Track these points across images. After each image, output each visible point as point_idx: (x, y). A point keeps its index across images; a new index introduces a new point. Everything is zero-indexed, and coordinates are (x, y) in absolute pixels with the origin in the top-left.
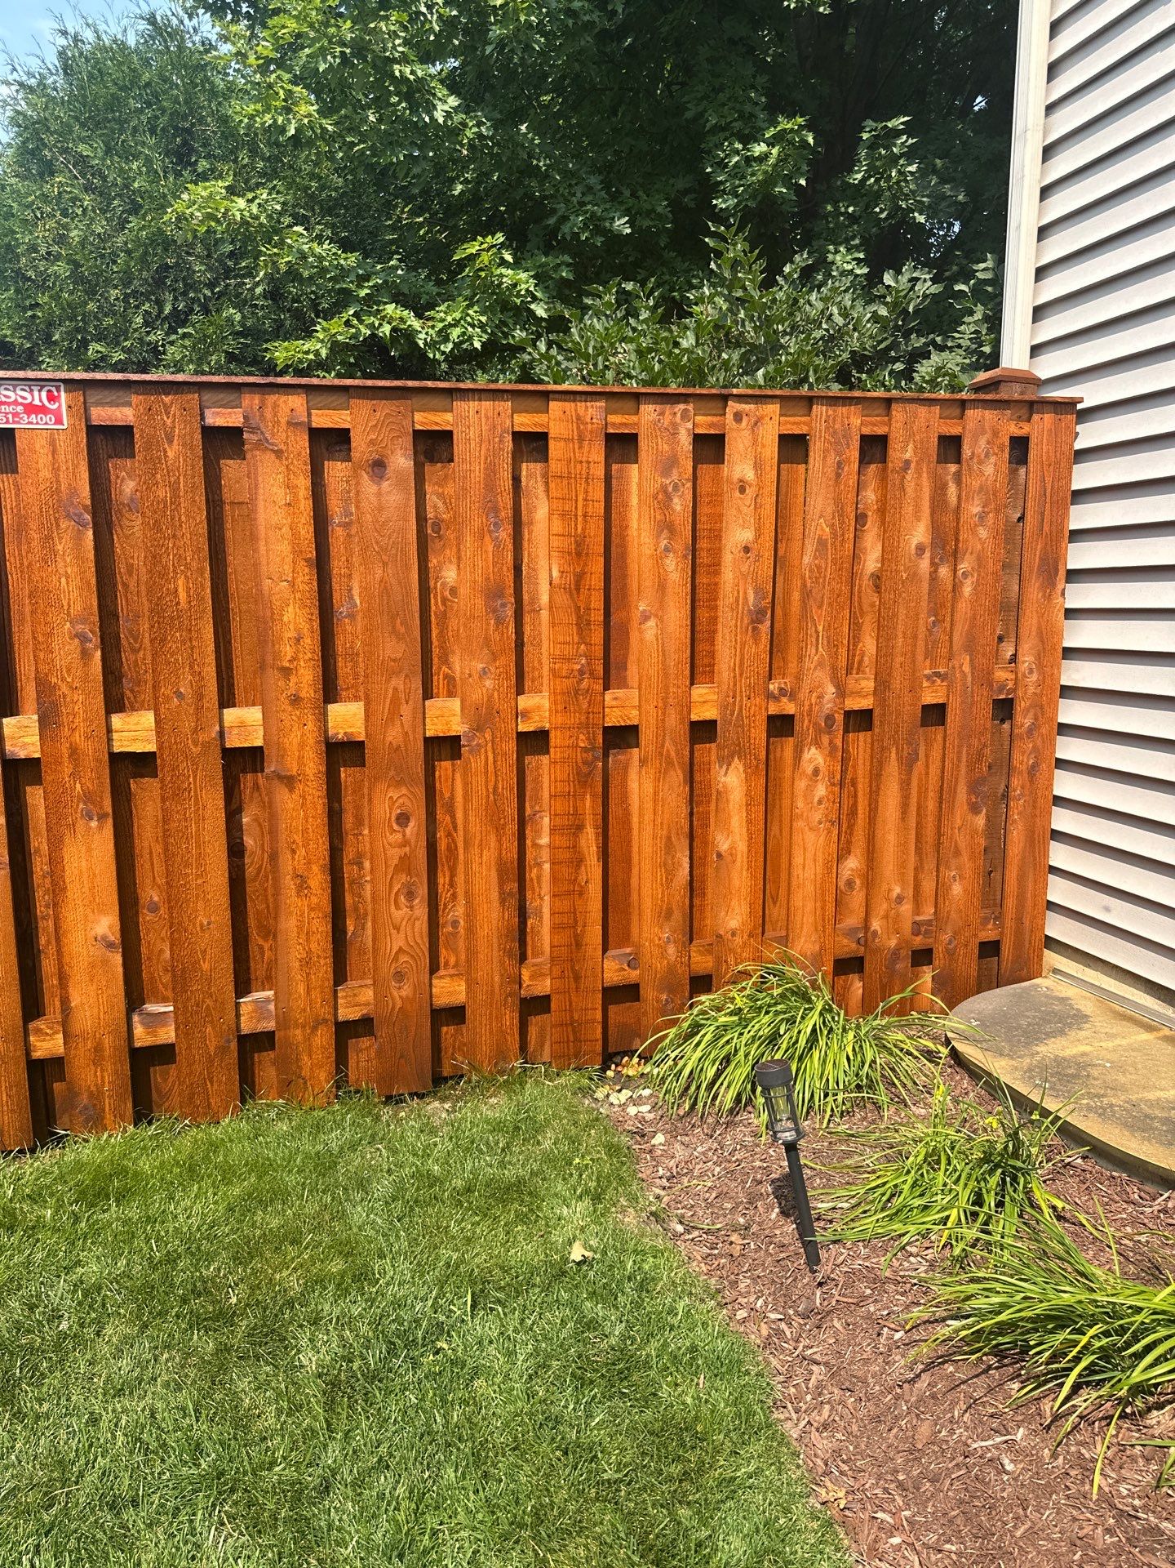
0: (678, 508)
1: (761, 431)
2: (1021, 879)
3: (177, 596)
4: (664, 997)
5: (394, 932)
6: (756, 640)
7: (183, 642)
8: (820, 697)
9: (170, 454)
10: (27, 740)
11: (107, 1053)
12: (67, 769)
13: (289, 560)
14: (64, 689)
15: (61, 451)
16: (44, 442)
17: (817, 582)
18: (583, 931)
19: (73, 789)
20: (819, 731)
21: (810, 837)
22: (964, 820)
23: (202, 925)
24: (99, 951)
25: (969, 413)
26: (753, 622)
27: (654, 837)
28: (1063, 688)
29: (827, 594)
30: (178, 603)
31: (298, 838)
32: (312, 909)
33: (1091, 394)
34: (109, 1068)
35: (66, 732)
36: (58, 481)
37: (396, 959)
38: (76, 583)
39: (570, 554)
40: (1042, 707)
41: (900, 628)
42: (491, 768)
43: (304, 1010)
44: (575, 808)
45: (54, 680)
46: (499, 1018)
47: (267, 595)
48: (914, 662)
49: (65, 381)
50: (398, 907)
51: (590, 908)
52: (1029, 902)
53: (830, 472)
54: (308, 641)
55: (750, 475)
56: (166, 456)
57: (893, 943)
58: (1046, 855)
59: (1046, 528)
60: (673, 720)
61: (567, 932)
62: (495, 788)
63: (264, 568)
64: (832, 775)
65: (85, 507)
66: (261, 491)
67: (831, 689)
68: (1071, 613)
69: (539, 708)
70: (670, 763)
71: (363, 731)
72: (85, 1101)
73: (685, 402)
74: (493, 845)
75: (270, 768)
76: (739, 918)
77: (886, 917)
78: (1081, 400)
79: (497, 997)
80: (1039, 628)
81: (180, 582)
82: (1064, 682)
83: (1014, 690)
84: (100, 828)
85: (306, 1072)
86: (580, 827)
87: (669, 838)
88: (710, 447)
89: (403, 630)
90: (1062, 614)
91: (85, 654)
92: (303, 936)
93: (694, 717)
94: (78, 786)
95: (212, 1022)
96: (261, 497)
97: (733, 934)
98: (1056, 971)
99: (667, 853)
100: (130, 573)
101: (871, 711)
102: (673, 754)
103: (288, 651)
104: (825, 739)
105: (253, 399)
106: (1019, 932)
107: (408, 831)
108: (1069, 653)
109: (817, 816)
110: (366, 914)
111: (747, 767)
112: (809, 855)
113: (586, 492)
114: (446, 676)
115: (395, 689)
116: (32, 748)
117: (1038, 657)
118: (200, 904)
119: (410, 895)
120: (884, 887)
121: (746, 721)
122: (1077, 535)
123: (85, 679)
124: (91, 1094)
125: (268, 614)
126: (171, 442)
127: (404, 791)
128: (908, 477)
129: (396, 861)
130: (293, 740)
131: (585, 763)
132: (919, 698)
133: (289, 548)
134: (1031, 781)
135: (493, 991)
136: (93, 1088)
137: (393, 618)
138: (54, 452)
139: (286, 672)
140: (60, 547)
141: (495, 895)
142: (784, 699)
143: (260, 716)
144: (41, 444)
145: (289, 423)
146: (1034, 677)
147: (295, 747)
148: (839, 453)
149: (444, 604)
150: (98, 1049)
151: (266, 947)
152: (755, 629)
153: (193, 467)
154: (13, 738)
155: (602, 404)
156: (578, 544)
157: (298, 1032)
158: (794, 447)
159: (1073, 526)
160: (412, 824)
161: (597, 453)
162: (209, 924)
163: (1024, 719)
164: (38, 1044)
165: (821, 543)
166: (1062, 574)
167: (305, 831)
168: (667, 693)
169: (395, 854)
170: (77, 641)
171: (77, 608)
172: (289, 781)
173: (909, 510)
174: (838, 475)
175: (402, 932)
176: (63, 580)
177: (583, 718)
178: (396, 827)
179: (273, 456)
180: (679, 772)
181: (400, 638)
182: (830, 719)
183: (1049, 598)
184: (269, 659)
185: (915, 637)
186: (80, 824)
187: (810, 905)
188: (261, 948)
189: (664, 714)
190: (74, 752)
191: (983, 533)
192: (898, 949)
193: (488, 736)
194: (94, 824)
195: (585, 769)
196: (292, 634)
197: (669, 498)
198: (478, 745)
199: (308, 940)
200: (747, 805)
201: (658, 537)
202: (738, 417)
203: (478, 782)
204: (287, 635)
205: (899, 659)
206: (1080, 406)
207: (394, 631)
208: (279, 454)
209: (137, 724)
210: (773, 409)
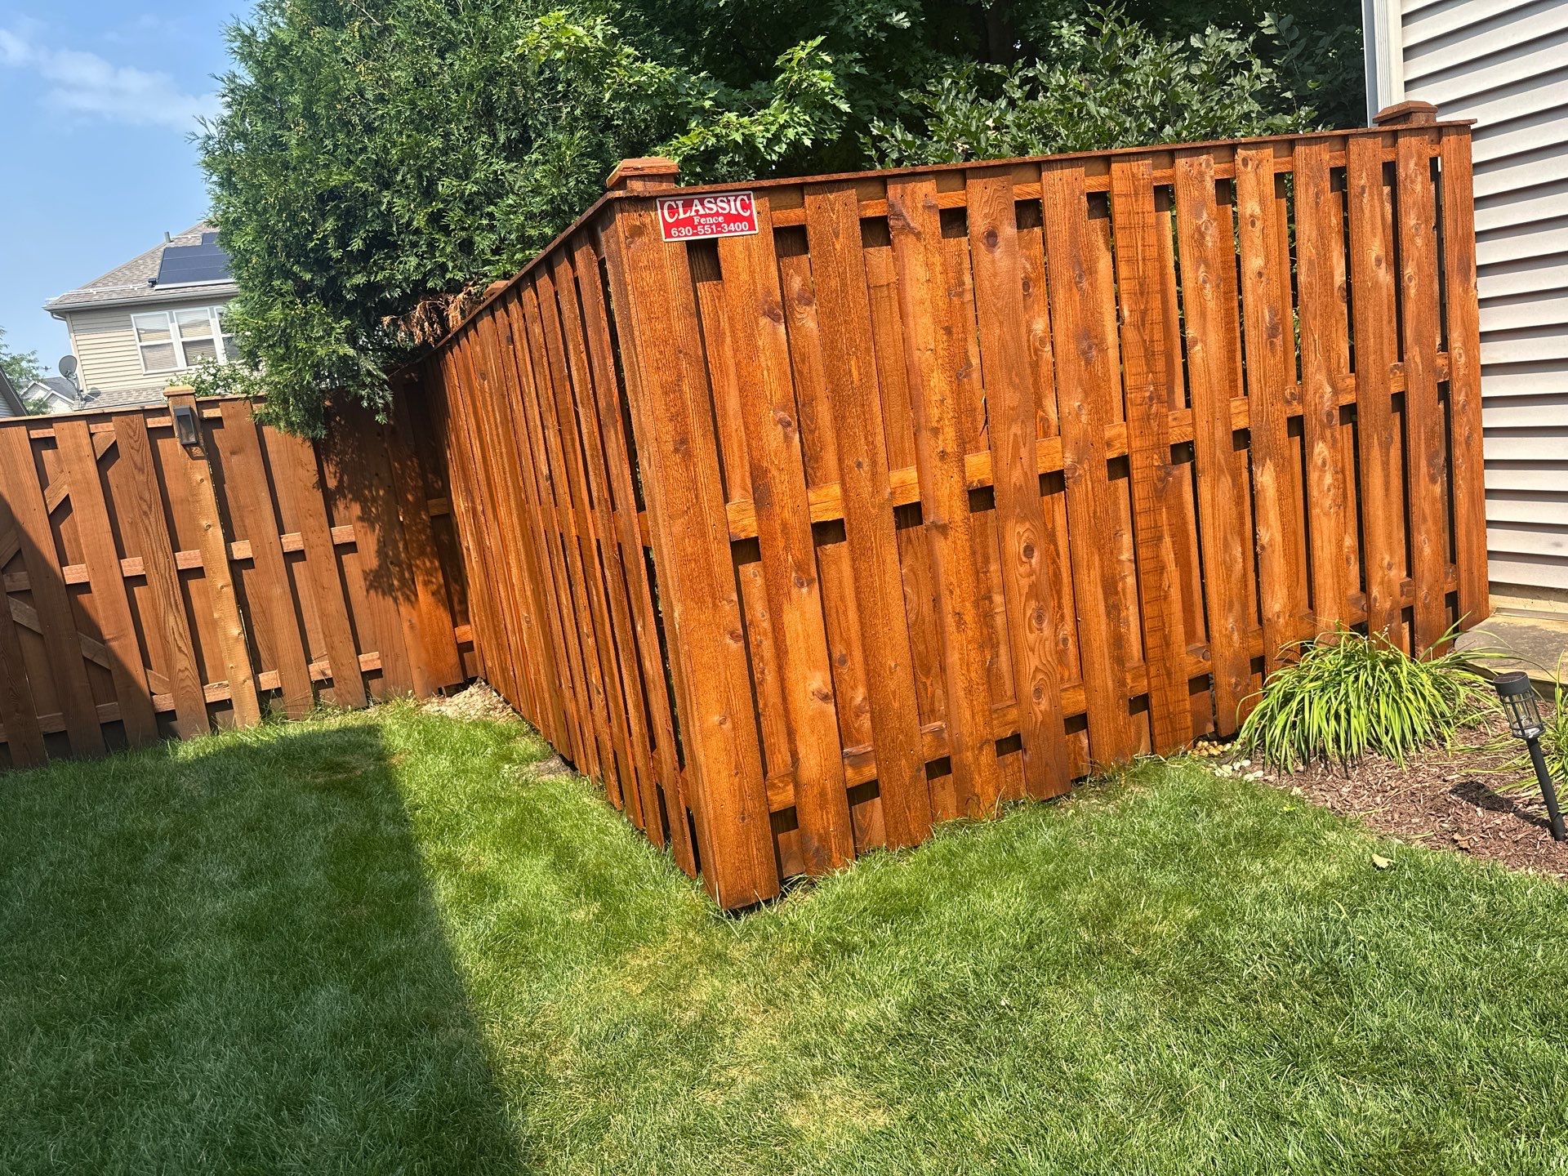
0: (1210, 244)
1: (1261, 171)
2: (1469, 534)
3: (851, 376)
4: (1233, 680)
5: (1030, 653)
6: (1274, 354)
7: (859, 417)
8: (1322, 397)
9: (838, 247)
10: (746, 522)
11: (830, 796)
12: (781, 543)
13: (931, 330)
14: (775, 472)
15: (755, 255)
16: (741, 248)
17: (1311, 297)
18: (1170, 632)
19: (786, 561)
20: (1323, 427)
21: (1324, 521)
22: (1427, 490)
23: (890, 668)
24: (818, 704)
25: (1401, 141)
26: (1270, 337)
27: (1215, 538)
28: (1483, 366)
29: (1319, 307)
30: (852, 383)
31: (953, 580)
32: (969, 642)
33: (1483, 115)
34: (832, 809)
35: (778, 509)
36: (754, 282)
37: (1034, 678)
38: (775, 373)
39: (1135, 294)
40: (1470, 386)
41: (1371, 330)
42: (1090, 493)
43: (972, 734)
44: (1155, 521)
45: (765, 464)
46: (1115, 719)
47: (917, 364)
48: (1382, 357)
49: (754, 190)
50: (1031, 631)
51: (1173, 610)
52: (1476, 555)
53: (1311, 200)
54: (950, 401)
55: (1257, 211)
56: (835, 249)
57: (1388, 605)
58: (1483, 512)
59: (1460, 233)
60: (1219, 431)
61: (1158, 634)
62: (1095, 512)
63: (913, 340)
64: (1335, 463)
65: (777, 303)
66: (907, 271)
67: (1328, 389)
68: (1484, 302)
69: (1119, 436)
70: (1221, 471)
71: (990, 476)
72: (816, 844)
73: (1208, 153)
74: (1097, 564)
75: (928, 519)
76: (1281, 601)
77: (1382, 583)
78: (1475, 121)
79: (1112, 700)
80: (1463, 318)
81: (853, 363)
82: (1483, 362)
83: (1450, 373)
84: (810, 592)
85: (978, 790)
86: (1160, 538)
87: (1225, 538)
88: (1226, 190)
89: (1017, 381)
90: (1476, 305)
91: (787, 439)
92: (965, 668)
93: (1234, 428)
94: (790, 557)
95: (905, 755)
96: (907, 277)
97: (1278, 617)
98: (1499, 610)
99: (1225, 552)
100: (803, 361)
101: (1354, 405)
102: (1223, 461)
103: (935, 412)
104: (1328, 433)
105: (896, 189)
106: (1471, 582)
107: (1034, 561)
108: (1486, 336)
109: (1328, 502)
110: (998, 643)
111: (1276, 465)
112: (1325, 538)
113: (1143, 239)
114: (1042, 419)
115: (1015, 435)
116: (750, 529)
117: (1464, 344)
118: (888, 651)
119: (1040, 619)
120: (1378, 557)
121: (1272, 425)
122: (1483, 235)
123: (790, 459)
124: (820, 836)
125: (919, 381)
126: (837, 237)
127: (1028, 525)
128: (1365, 200)
129: (1026, 590)
130: (943, 492)
131: (1160, 479)
132: (1389, 389)
133: (931, 320)
134: (1468, 450)
135: (1108, 696)
136: (822, 831)
137: (1009, 372)
138: (750, 256)
139: (936, 432)
140: (760, 343)
141: (1102, 608)
142: (1295, 403)
143: (915, 474)
144: (739, 249)
145: (924, 206)
146: (1463, 360)
147: (946, 499)
148: (1316, 185)
149: (1036, 354)
150: (823, 794)
151: (928, 683)
152: (1272, 343)
153: (856, 256)
154: (735, 522)
155: (1149, 161)
156: (1141, 285)
157: (969, 754)
158: (1284, 183)
159: (1477, 229)
160: (1036, 554)
161: (1149, 204)
162: (896, 666)
163: (1459, 397)
164: (774, 798)
165: (1310, 262)
166: (1473, 269)
167: (958, 572)
168: (1214, 408)
169: (1025, 583)
170: (780, 426)
171: (777, 397)
172: (943, 529)
173: (1367, 228)
174: (1317, 204)
175: (1036, 653)
176: (765, 372)
177: (1155, 439)
178: (1024, 559)
179: (914, 238)
180: (1229, 478)
181: (1015, 387)
182: (1329, 415)
183: (1466, 291)
184: (923, 420)
185: (1381, 336)
186: (794, 591)
187: (1329, 581)
188: (925, 684)
189: (1213, 427)
190: (784, 525)
191: (1419, 241)
192: (1392, 609)
193: (1086, 466)
194: (805, 590)
195: (1160, 485)
196: (938, 397)
197: (1202, 236)
198: (1080, 475)
199: (968, 670)
200: (1279, 500)
201: (1197, 269)
202: (1245, 162)
203: (1081, 511)
204: (934, 398)
205: (1372, 358)
206: (1473, 127)
207: (1011, 383)
208: (918, 235)
209: (826, 496)
210: (1268, 152)
